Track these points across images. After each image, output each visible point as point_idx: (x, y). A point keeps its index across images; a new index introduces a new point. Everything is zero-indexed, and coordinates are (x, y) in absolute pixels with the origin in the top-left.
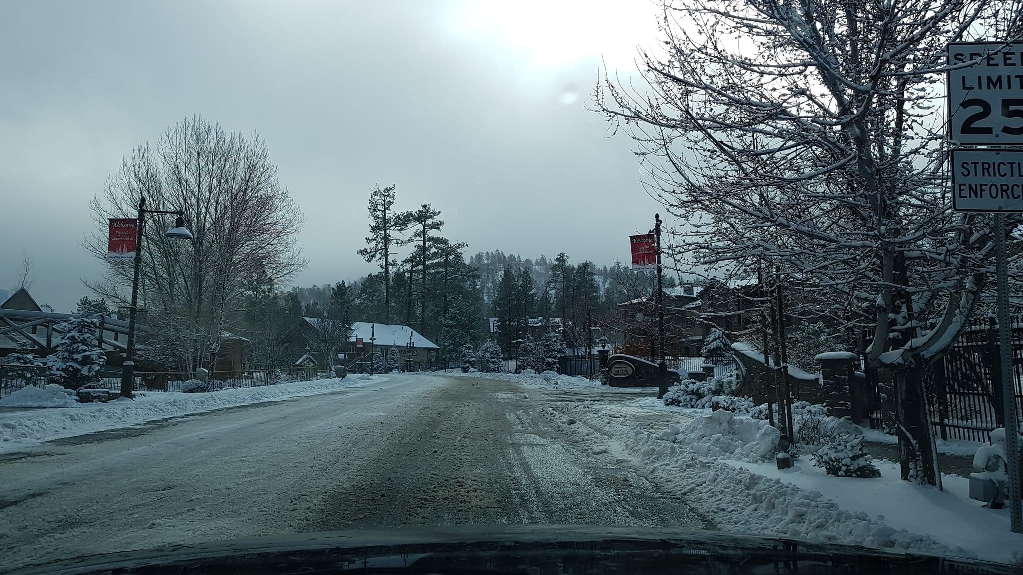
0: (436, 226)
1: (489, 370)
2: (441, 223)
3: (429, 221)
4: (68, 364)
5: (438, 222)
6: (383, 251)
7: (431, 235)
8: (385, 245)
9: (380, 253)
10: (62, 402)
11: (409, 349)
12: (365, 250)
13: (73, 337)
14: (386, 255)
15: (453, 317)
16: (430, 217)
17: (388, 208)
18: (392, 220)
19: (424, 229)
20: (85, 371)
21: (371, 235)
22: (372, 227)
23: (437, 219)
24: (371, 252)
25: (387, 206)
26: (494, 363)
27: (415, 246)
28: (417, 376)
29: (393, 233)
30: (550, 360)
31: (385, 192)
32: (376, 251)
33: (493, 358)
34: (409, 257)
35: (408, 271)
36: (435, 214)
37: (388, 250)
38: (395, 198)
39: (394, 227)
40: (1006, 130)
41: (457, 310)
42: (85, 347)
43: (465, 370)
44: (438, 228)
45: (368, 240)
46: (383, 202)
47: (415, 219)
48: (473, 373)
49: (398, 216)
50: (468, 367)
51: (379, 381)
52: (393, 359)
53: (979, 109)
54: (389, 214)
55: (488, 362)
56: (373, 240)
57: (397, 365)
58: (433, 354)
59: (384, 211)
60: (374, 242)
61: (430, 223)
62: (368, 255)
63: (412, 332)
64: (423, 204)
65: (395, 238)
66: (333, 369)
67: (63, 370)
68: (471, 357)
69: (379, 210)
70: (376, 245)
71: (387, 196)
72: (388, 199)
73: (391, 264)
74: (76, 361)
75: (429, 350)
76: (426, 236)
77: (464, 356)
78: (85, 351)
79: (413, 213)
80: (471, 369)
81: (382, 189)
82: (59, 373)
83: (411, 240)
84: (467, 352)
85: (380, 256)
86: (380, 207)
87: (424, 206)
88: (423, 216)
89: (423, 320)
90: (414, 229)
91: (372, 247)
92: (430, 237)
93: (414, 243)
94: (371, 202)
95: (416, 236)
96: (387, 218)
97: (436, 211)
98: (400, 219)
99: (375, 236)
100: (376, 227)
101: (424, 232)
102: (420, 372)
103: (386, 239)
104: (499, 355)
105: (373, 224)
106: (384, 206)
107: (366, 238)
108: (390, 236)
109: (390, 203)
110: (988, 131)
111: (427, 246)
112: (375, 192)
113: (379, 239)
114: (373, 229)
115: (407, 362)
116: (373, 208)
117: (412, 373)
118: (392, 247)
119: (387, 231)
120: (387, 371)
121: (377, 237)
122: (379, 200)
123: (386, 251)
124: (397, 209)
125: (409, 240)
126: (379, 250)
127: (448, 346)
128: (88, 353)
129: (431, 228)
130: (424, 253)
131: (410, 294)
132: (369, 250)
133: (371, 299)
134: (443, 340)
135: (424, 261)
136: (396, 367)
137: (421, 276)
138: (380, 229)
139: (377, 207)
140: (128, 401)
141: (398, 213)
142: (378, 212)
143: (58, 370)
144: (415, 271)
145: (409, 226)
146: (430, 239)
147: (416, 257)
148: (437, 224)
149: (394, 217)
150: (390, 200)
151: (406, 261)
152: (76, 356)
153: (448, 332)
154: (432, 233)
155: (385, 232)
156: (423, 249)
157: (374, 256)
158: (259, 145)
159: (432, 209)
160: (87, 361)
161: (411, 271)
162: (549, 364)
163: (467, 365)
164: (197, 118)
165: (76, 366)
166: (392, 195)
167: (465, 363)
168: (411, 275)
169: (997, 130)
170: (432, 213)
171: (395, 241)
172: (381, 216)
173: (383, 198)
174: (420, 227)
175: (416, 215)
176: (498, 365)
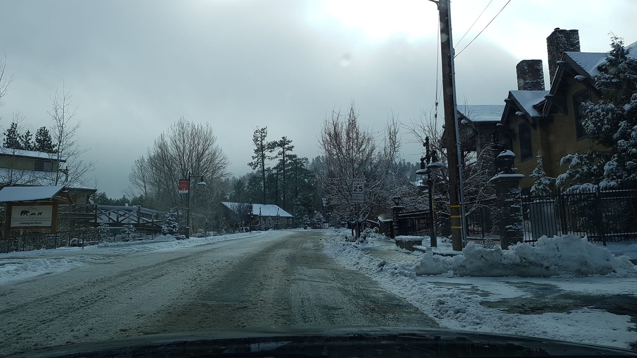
0: (290, 149)
1: (316, 228)
2: (293, 147)
3: (286, 146)
4: (169, 228)
5: (291, 146)
6: (262, 163)
7: (287, 154)
8: (263, 160)
9: (260, 165)
10: (173, 240)
11: (277, 218)
12: (252, 163)
13: (170, 219)
14: (263, 166)
15: (300, 200)
16: (287, 144)
17: (264, 139)
18: (266, 146)
19: (284, 151)
20: (174, 230)
21: (255, 155)
22: (255, 150)
23: (290, 145)
24: (255, 164)
25: (263, 138)
26: (319, 224)
27: (279, 160)
28: (281, 231)
29: (267, 153)
30: (343, 222)
31: (262, 130)
32: (258, 164)
33: (318, 222)
34: (275, 166)
35: (275, 174)
36: (289, 142)
37: (264, 162)
38: (267, 133)
39: (267, 150)
40: (359, 191)
41: (302, 196)
42: (173, 222)
43: (305, 228)
44: (291, 150)
45: (253, 158)
46: (261, 136)
47: (279, 145)
48: (309, 229)
49: (269, 143)
50: (307, 227)
51: (265, 233)
52: (269, 223)
53: (356, 188)
54: (264, 142)
55: (316, 224)
56: (256, 157)
57: (271, 226)
58: (291, 220)
59: (261, 141)
60: (257, 159)
61: (287, 147)
62: (253, 166)
63: (278, 208)
64: (282, 137)
65: (268, 156)
66: (244, 229)
67: (168, 230)
68: (308, 222)
69: (259, 141)
70: (258, 160)
71: (263, 132)
72: (264, 134)
73: (266, 170)
74: (171, 227)
75: (288, 218)
76: (285, 154)
77: (305, 221)
78: (174, 224)
79: (277, 142)
80: (308, 228)
81: (260, 129)
82: (167, 231)
83: (276, 157)
84: (306, 219)
85: (260, 166)
86: (259, 139)
87: (283, 138)
88: (283, 143)
89: (284, 201)
90: (278, 151)
91: (255, 161)
92: (287, 155)
93: (278, 159)
94: (254, 136)
95: (279, 155)
96: (263, 145)
97: (290, 140)
98: (270, 145)
99: (257, 155)
100: (257, 150)
101: (284, 152)
102: (283, 230)
103: (263, 157)
104: (321, 220)
105: (256, 148)
106: (262, 138)
107: (252, 157)
108: (265, 155)
109: (265, 136)
110: (357, 191)
111: (285, 160)
112: (256, 131)
113: (259, 157)
114: (256, 151)
115: (276, 224)
116: (256, 140)
117: (279, 230)
118: (266, 161)
119: (264, 152)
120: (266, 229)
121: (258, 156)
122: (259, 135)
123: (263, 163)
124: (268, 140)
125: (275, 157)
126: (259, 163)
127: (298, 215)
128: (175, 224)
129: (287, 150)
130: (284, 164)
131: (277, 187)
132: (254, 163)
133: (254, 188)
134: (295, 212)
135: (284, 168)
136: (271, 227)
137: (283, 177)
138: (260, 151)
139: (257, 139)
140: (188, 240)
141: (269, 142)
142: (258, 142)
143: (166, 230)
144: (279, 174)
145: (276, 149)
146: (287, 156)
147: (280, 166)
148: (291, 147)
149: (267, 144)
150: (265, 134)
151: (274, 168)
152: (171, 225)
153: (297, 208)
154: (288, 152)
155: (262, 153)
156: (283, 161)
157: (257, 166)
158: (209, 128)
159: (288, 139)
160: (174, 227)
161: (277, 174)
162: (343, 224)
163: (306, 225)
164: (182, 118)
165: (172, 229)
166: (265, 132)
167: (305, 224)
168: (277, 176)
169: (358, 191)
170: (287, 141)
171: (268, 157)
172: (260, 144)
173: (261, 134)
174: (281, 149)
175: (279, 143)
176: (321, 225)
